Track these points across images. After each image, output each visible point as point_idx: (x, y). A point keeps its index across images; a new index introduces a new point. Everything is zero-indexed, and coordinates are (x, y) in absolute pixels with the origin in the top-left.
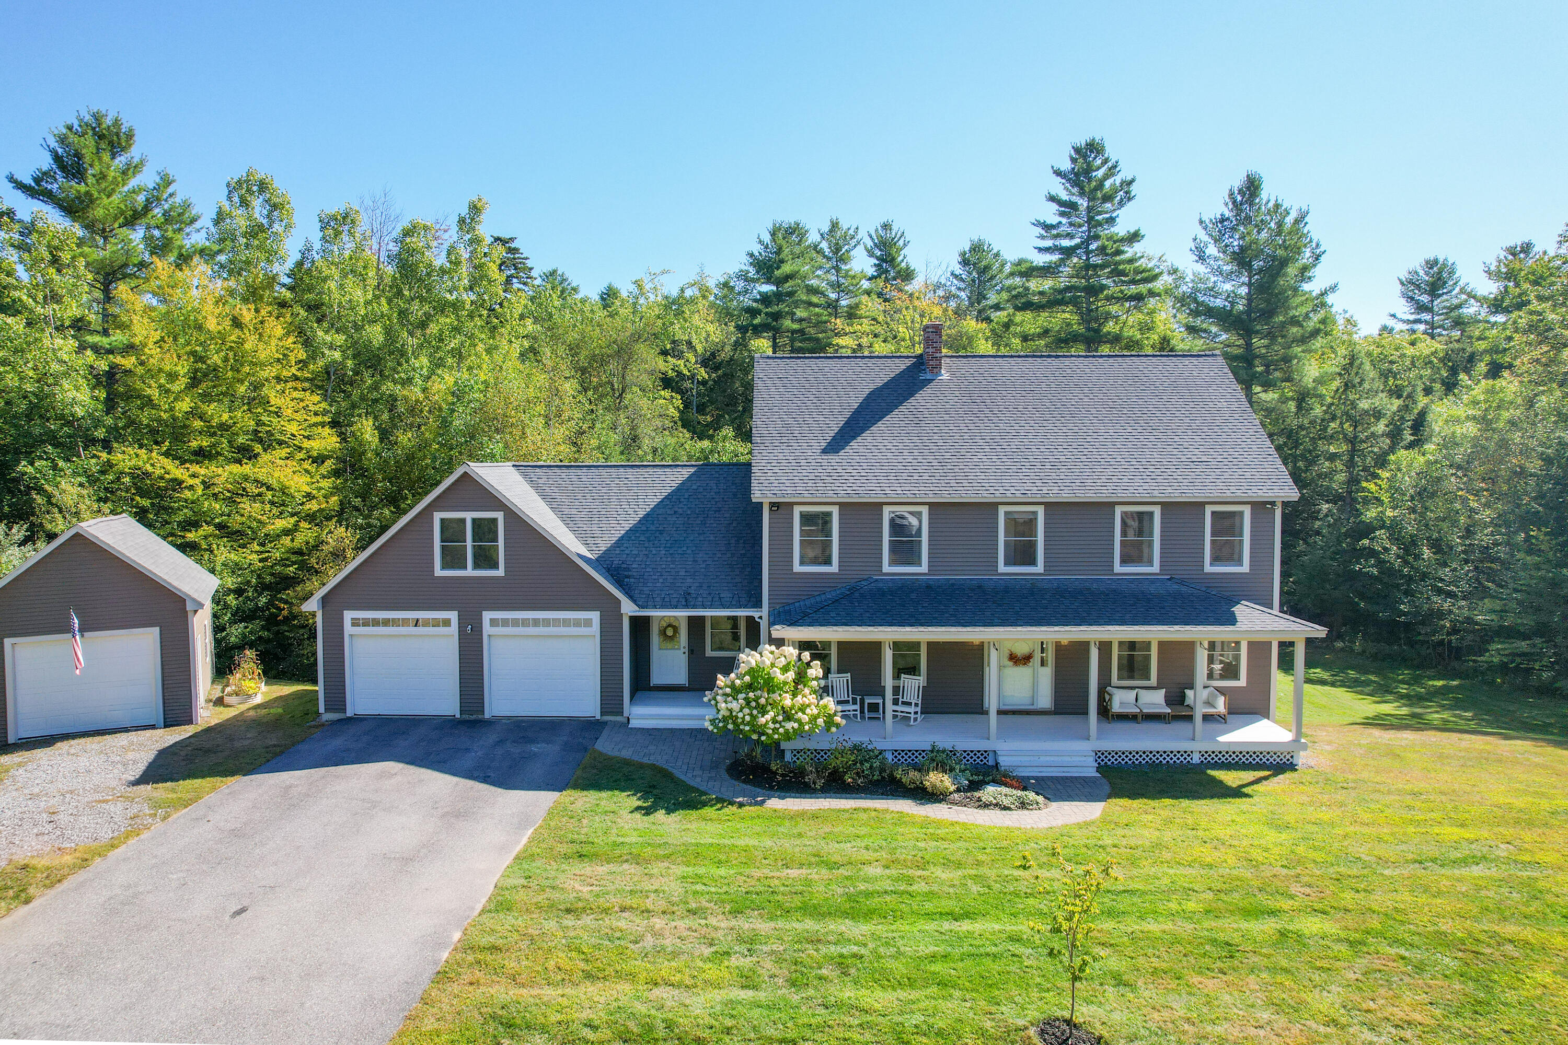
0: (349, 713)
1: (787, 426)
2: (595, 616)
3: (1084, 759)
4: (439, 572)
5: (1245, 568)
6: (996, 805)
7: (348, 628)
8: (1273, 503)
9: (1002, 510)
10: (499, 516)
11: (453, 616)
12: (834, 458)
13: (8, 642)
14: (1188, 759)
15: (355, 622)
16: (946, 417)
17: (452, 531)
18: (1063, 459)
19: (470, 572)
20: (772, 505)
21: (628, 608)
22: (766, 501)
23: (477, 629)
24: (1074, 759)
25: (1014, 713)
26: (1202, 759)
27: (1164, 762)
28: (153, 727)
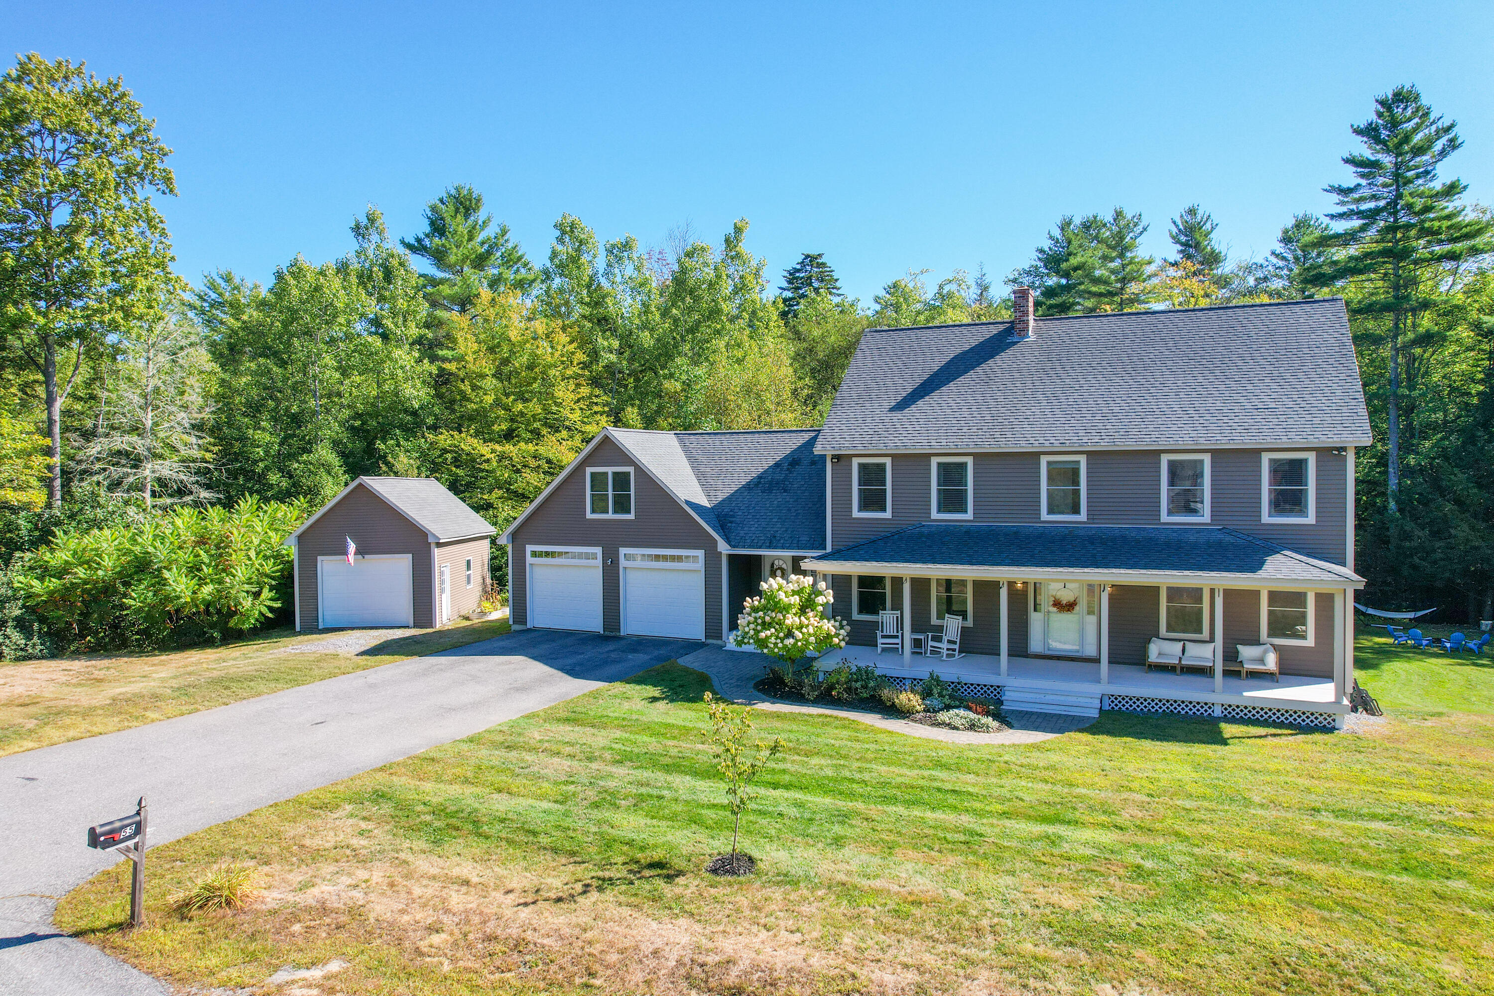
0: (529, 626)
1: (868, 389)
2: (700, 553)
3: (1090, 700)
4: (589, 516)
5: (1311, 518)
6: (949, 724)
7: (529, 559)
8: (1344, 449)
9: (1044, 460)
10: (631, 470)
11: (598, 550)
12: (898, 415)
13: (320, 558)
14: (1210, 711)
15: (535, 554)
16: (1017, 375)
17: (598, 481)
18: (1116, 410)
19: (610, 516)
20: (834, 457)
21: (723, 548)
22: (829, 453)
23: (615, 562)
24: (1080, 699)
25: (1058, 658)
26: (1226, 712)
27: (1183, 712)
28: (408, 627)
